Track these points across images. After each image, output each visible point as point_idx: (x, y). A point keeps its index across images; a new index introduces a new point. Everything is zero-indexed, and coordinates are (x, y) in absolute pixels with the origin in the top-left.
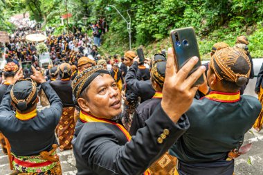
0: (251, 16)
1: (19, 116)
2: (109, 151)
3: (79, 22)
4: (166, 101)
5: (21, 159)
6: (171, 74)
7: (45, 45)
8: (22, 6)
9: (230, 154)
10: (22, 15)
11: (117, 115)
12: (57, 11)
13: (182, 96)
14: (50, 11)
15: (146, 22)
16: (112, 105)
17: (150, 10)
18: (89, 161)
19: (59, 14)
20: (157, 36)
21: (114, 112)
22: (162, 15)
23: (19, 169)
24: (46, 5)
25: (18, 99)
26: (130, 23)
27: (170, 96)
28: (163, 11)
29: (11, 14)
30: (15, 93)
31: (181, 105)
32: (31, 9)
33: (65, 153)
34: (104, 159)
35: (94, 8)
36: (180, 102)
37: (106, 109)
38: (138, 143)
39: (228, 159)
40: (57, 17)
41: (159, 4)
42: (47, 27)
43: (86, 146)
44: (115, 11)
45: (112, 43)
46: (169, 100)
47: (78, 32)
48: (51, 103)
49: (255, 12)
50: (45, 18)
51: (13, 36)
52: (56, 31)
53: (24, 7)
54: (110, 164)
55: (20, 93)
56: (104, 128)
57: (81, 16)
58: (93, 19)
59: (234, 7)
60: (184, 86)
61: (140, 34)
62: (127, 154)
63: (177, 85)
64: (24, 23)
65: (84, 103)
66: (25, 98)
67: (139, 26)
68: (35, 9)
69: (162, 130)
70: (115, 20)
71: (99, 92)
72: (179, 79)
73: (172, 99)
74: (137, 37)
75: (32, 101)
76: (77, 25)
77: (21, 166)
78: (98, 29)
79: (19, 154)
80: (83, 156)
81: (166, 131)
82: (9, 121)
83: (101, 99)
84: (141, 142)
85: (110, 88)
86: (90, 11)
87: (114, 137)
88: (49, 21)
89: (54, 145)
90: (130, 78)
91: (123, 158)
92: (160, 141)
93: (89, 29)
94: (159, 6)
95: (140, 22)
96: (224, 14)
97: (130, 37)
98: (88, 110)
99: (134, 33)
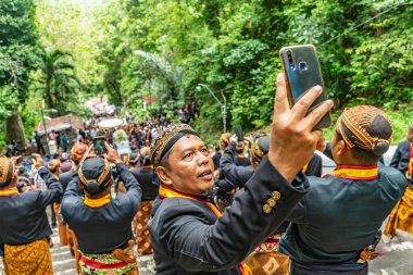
0: (376, 97)
1: (88, 202)
2: (195, 232)
3: (165, 106)
4: (275, 150)
5: (89, 258)
6: (283, 110)
7: (124, 133)
8: (99, 89)
9: (363, 253)
10: (99, 99)
11: (209, 189)
12: (139, 94)
13: (300, 140)
14: (131, 94)
15: (244, 105)
16: (201, 175)
17: (249, 91)
18: (169, 247)
19: (141, 97)
20: (258, 123)
21: (203, 185)
22: (263, 97)
23: (86, 270)
24: (127, 87)
25: (88, 178)
26: (224, 106)
27: (281, 142)
28: (264, 92)
29: (87, 98)
30: (84, 172)
31: (297, 154)
32: (109, 92)
33: (145, 258)
34: (188, 244)
35: (182, 90)
36: (296, 149)
37: (193, 181)
38: (234, 215)
39: (360, 261)
40: (139, 101)
41: (261, 83)
42: (127, 113)
43: (165, 226)
44: (208, 92)
45: (203, 131)
46: (280, 148)
47: (163, 118)
48: (127, 189)
49: (380, 92)
50: (124, 103)
51: (88, 123)
52: (137, 117)
53: (102, 90)
54: (196, 250)
55: (90, 172)
56: (188, 203)
57: (168, 99)
58: (180, 103)
59: (354, 86)
60: (303, 126)
61: (236, 120)
62: (219, 232)
63: (292, 123)
64: (101, 108)
65: (164, 173)
66: (97, 178)
67: (236, 111)
68: (114, 92)
69: (268, 193)
70: (207, 104)
71: (184, 158)
72: (294, 115)
73: (284, 147)
74: (232, 123)
75: (105, 182)
76: (161, 110)
77: (89, 267)
78: (186, 114)
79: (86, 252)
80: (160, 240)
81: (276, 195)
82: (76, 209)
83: (186, 167)
84: (239, 213)
85: (199, 153)
86: (177, 94)
87: (203, 216)
88: (129, 105)
89: (131, 241)
90: (227, 162)
91: (213, 239)
92: (267, 209)
93: (176, 114)
94: (260, 87)
95: (237, 105)
96: (340, 95)
97: (225, 122)
98: (169, 182)
99: (229, 118)
